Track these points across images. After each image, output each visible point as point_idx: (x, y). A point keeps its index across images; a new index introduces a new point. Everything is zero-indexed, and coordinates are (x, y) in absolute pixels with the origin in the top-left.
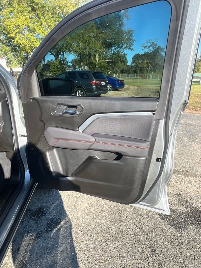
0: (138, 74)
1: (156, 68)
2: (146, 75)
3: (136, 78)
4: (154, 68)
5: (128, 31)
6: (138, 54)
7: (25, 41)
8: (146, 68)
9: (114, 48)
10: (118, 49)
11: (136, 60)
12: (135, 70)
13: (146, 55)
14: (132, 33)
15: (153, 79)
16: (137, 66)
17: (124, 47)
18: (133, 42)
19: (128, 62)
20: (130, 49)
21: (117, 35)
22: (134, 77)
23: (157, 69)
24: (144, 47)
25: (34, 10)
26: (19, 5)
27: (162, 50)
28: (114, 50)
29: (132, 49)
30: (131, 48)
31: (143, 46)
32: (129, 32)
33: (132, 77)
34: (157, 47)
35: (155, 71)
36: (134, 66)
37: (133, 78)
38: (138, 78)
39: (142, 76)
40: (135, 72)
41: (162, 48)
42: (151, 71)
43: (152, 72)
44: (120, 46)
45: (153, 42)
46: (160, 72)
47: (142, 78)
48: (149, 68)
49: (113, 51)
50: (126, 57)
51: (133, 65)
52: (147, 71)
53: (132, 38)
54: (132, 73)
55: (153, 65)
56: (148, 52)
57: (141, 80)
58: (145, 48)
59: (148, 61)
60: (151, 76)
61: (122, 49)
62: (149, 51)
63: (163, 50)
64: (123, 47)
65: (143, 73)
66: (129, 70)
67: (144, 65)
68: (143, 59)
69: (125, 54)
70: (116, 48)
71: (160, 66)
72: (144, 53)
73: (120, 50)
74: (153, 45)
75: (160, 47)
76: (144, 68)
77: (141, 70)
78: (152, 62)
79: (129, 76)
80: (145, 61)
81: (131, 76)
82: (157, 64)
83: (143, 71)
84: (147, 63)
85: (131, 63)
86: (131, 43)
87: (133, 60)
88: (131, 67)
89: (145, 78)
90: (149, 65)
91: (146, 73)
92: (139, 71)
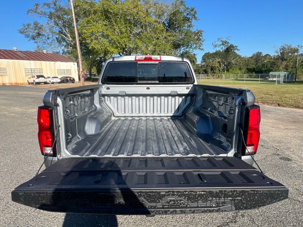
0: (209, 74)
1: (229, 67)
2: (218, 75)
3: (207, 78)
4: (226, 67)
5: (197, 32)
6: (209, 52)
7: (100, 46)
8: (217, 67)
9: (183, 48)
10: (187, 50)
11: (207, 59)
12: (206, 70)
13: (217, 54)
14: (201, 34)
15: (226, 79)
16: (207, 66)
18: (203, 42)
19: (197, 61)
20: (200, 49)
21: (186, 36)
22: (205, 77)
23: (231, 68)
24: (215, 46)
25: (107, 18)
26: (95, 15)
27: (235, 48)
28: (183, 51)
29: (202, 49)
30: (201, 48)
31: (214, 44)
32: (198, 33)
33: (203, 77)
34: (230, 45)
35: (228, 71)
36: (204, 65)
37: (204, 78)
38: (209, 78)
39: (213, 76)
40: (206, 72)
41: (235, 46)
42: (223, 70)
43: (225, 72)
44: (189, 46)
45: (224, 40)
46: (234, 72)
47: (214, 78)
48: (222, 68)
49: (181, 51)
50: (196, 57)
51: (203, 64)
52: (219, 70)
53: (202, 38)
54: (203, 73)
55: (226, 64)
56: (220, 51)
57: (214, 80)
58: (216, 46)
59: (220, 60)
60: (224, 76)
61: (191, 49)
62: (220, 50)
63: (236, 48)
64: (193, 47)
65: (215, 73)
66: (199, 70)
67: (215, 64)
68: (214, 58)
69: (194, 54)
70: (185, 49)
71: (233, 64)
72: (215, 52)
73: (189, 50)
74: (224, 43)
75: (233, 45)
76: (215, 67)
77: (212, 69)
78: (224, 61)
79: (200, 76)
80: (216, 60)
81: (202, 76)
82: (230, 63)
83: (214, 71)
84: (219, 62)
85: (201, 62)
86: (201, 43)
87: (203, 59)
88: (201, 66)
89: (217, 78)
90: (222, 64)
91: (218, 72)
92: (210, 70)
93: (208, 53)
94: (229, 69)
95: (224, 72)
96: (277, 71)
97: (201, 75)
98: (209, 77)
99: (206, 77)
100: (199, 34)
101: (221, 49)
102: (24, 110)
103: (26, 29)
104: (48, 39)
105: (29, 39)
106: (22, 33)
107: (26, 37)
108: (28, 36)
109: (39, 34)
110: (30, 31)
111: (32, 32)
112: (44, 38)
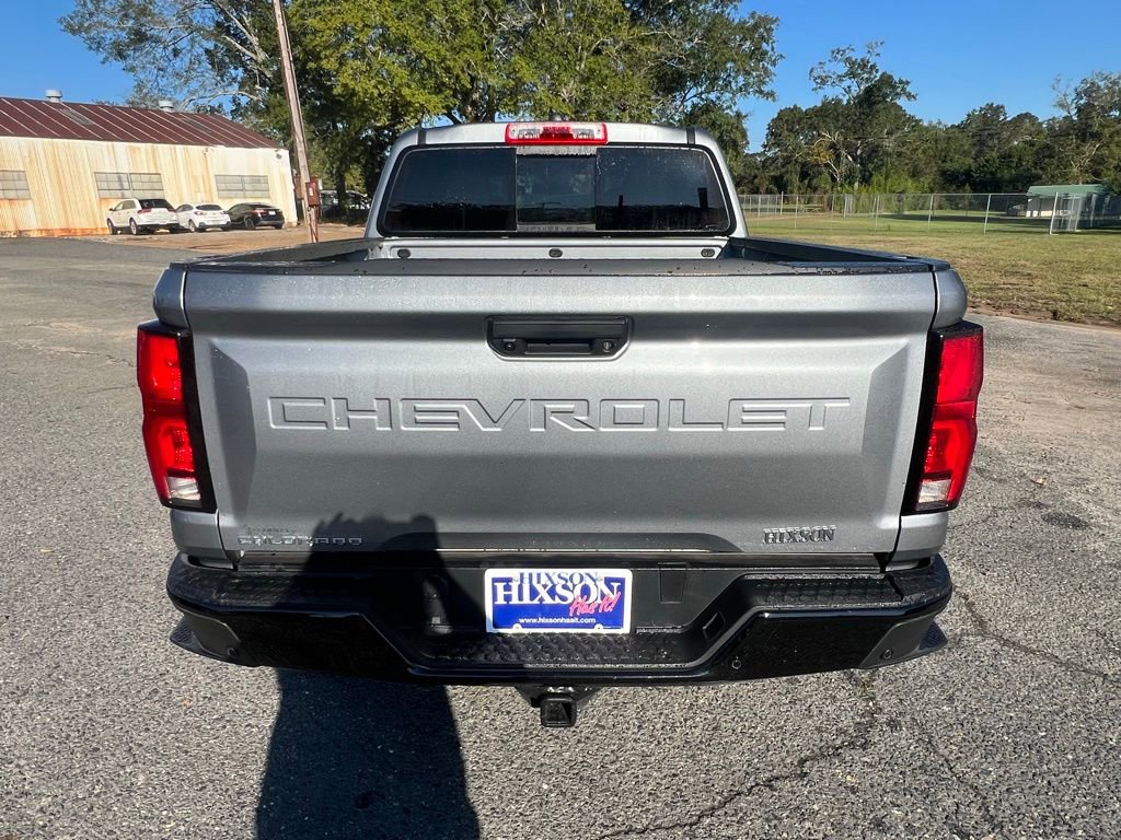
0: (792, 192)
1: (871, 166)
2: (826, 197)
3: (783, 210)
4: (861, 164)
5: (752, 22)
6: (795, 106)
7: (373, 82)
8: (827, 165)
9: (693, 92)
10: (712, 96)
11: (786, 133)
12: (781, 177)
13: (826, 113)
14: (769, 30)
15: (858, 214)
16: (787, 161)
17: (734, 88)
18: (774, 63)
19: (748, 143)
20: (761, 92)
21: (708, 40)
22: (777, 207)
23: (878, 168)
24: (819, 81)
27: (899, 90)
28: (695, 100)
29: (771, 95)
30: (765, 89)
31: (815, 74)
32: (756, 26)
33: (768, 206)
34: (878, 75)
35: (866, 180)
36: (774, 160)
37: (771, 210)
38: (794, 210)
39: (809, 201)
40: (780, 185)
41: (901, 82)
42: (849, 178)
43: (856, 184)
44: (720, 83)
45: (857, 56)
46: (889, 184)
47: (810, 210)
48: (843, 168)
49: (689, 103)
50: (744, 126)
51: (769, 154)
52: (834, 179)
53: (769, 49)
54: (769, 192)
55: (859, 152)
56: (839, 101)
57: (809, 215)
58: (824, 82)
59: (837, 137)
60: (849, 200)
61: (728, 95)
62: (841, 97)
63: (903, 89)
64: (733, 84)
65: (815, 190)
66: (756, 177)
67: (819, 155)
68: (815, 129)
69: (738, 115)
70: (702, 93)
71: (888, 155)
72: (819, 105)
73: (718, 98)
74: (857, 68)
75: (890, 77)
76: (819, 165)
77: (804, 175)
78: (854, 141)
79: (756, 202)
80: (824, 136)
81: (764, 202)
82: (874, 151)
83: (815, 180)
84: (833, 146)
85: (765, 146)
86: (766, 69)
87: (772, 134)
88: (764, 163)
89: (823, 210)
90: (843, 152)
91: (828, 187)
92: (795, 179)
93: (791, 110)
94: (871, 175)
95: (851, 184)
96: (1060, 180)
97: (760, 197)
98: (791, 206)
99: (782, 206)
100: (759, 30)
101: (845, 92)
102: (99, 330)
103: (91, 14)
104: (175, 56)
105: (102, 56)
106: (73, 32)
107: (91, 48)
108: (97, 44)
109: (140, 37)
110: (105, 25)
111: (115, 30)
112: (159, 51)
